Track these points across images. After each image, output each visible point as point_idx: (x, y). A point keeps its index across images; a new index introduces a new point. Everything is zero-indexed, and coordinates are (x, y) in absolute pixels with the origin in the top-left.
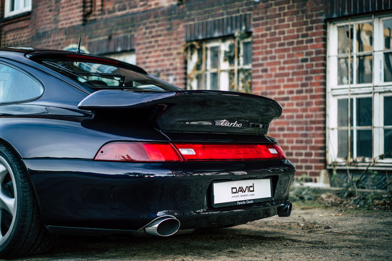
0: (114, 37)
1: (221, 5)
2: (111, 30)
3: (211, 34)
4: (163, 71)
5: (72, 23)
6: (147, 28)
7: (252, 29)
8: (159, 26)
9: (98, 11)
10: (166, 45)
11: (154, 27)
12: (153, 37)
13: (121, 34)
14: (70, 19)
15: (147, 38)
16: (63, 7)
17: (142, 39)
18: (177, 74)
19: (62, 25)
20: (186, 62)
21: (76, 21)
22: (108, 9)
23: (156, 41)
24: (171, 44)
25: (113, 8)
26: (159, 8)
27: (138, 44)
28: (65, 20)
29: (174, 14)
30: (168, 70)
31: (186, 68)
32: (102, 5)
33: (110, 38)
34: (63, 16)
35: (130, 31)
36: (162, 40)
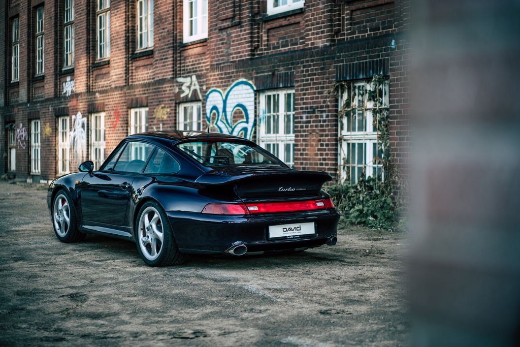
0: (276, 73)
1: (365, 49)
2: (274, 67)
3: (356, 76)
4: (317, 107)
5: (241, 57)
6: (304, 67)
7: (389, 74)
8: (314, 65)
9: (265, 45)
10: (320, 83)
11: (310, 66)
12: (309, 75)
13: (282, 70)
14: (239, 52)
15: (304, 76)
16: (233, 41)
17: (300, 77)
18: (329, 111)
19: (233, 58)
20: (337, 101)
21: (245, 56)
22: (273, 44)
23: (312, 79)
24: (324, 83)
25: (278, 43)
26: (315, 48)
27: (297, 81)
28: (235, 53)
29: (326, 55)
30: (322, 107)
31: (337, 106)
32: (268, 40)
33: (273, 74)
34: (234, 49)
35: (290, 69)
36: (317, 79)
